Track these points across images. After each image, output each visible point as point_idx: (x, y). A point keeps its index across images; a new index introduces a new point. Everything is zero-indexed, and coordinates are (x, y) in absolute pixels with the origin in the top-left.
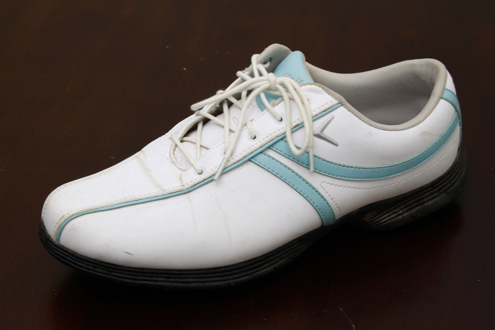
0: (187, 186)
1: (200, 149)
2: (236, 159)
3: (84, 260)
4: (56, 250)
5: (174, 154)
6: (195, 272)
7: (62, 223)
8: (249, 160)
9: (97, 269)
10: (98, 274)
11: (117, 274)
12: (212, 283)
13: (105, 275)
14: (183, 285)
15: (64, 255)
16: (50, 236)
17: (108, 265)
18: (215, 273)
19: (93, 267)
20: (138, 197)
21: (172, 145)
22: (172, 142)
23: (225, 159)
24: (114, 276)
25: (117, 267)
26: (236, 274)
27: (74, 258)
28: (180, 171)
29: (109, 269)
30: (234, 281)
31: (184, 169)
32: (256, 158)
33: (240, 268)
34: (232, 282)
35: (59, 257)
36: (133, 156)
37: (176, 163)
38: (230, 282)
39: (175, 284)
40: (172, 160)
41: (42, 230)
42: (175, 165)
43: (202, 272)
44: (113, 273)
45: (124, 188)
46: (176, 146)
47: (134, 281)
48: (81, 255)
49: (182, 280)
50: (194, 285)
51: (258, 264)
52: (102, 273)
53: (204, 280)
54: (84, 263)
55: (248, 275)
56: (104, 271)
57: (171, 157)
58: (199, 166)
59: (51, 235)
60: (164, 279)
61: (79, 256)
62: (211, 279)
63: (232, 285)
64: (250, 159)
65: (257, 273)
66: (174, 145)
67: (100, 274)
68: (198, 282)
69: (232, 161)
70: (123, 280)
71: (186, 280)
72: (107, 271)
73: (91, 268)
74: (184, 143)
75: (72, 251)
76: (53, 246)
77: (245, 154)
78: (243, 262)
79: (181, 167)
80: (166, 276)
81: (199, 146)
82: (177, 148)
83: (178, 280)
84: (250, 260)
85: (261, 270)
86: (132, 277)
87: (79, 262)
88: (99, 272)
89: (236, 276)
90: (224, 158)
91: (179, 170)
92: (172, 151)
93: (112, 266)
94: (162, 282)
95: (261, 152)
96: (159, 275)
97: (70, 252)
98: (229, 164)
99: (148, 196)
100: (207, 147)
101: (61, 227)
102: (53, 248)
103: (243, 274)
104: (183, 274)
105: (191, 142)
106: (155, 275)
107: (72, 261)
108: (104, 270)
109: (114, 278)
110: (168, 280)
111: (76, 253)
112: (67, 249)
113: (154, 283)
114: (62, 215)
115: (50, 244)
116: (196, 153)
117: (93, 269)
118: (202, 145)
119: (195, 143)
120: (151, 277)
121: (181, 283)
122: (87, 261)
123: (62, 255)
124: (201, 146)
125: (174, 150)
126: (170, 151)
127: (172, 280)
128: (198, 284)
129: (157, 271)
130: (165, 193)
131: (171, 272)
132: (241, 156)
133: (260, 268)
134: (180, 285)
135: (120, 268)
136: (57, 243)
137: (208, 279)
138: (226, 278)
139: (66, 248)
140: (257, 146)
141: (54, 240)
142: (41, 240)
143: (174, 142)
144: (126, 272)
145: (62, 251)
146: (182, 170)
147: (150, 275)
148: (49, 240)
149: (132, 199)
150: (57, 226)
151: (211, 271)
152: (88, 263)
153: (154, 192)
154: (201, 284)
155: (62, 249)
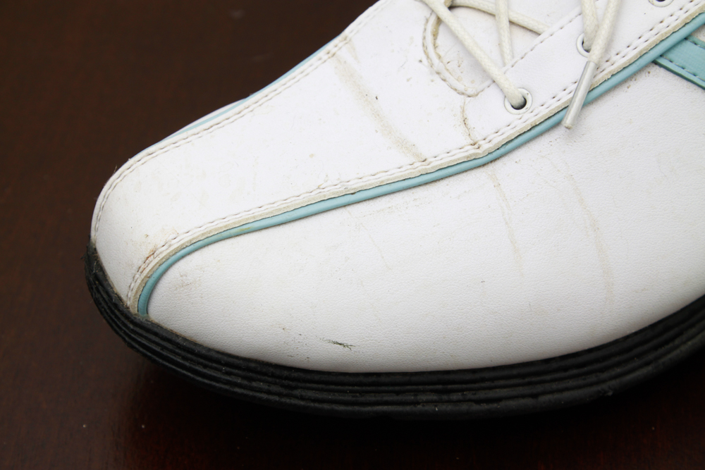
0: (486, 146)
1: (511, 32)
2: (620, 62)
3: (218, 361)
4: (141, 335)
5: (435, 47)
6: (515, 372)
7: (153, 271)
8: (655, 62)
9: (254, 384)
10: (258, 395)
11: (310, 394)
12: (557, 396)
13: (277, 398)
14: (485, 407)
15: (164, 348)
16: (120, 299)
17: (286, 373)
18: (566, 369)
19: (244, 378)
20: (355, 185)
21: (427, 21)
22: (427, 13)
23: (592, 65)
24: (302, 398)
25: (309, 377)
26: (618, 364)
27: (189, 356)
28: (460, 99)
29: (286, 382)
30: (614, 383)
31: (470, 92)
32: (671, 55)
33: (629, 349)
34: (609, 387)
35: (149, 354)
36: (321, 53)
37: (447, 75)
38: (604, 386)
39: (464, 407)
40: (432, 66)
41: (96, 277)
42: (444, 80)
43: (532, 369)
44: (297, 392)
45: (312, 156)
46: (439, 21)
47: (357, 408)
48: (210, 350)
49: (482, 395)
50: (512, 404)
51: (671, 333)
52: (269, 392)
53: (539, 388)
54: (220, 370)
55: (647, 364)
56: (274, 388)
57: (428, 57)
58: (514, 85)
59: (123, 296)
60: (434, 397)
61: (204, 352)
62: (554, 386)
63: (610, 393)
64: (657, 60)
65: (669, 356)
66: (433, 20)
67: (265, 396)
68: (523, 396)
69: (610, 69)
70: (326, 406)
71: (491, 394)
72: (283, 386)
73: (239, 381)
74: (458, 12)
75: (185, 339)
76: (131, 327)
77: (642, 46)
78: (636, 334)
79: (461, 87)
80: (440, 387)
81: (505, 24)
82: (441, 28)
83: (469, 395)
84: (653, 326)
85: (677, 347)
86: (348, 398)
87: (205, 366)
88: (260, 391)
89: (618, 370)
90: (588, 63)
91: (454, 93)
92: (430, 38)
93: (295, 375)
94: (429, 405)
95: (686, 39)
96: (421, 387)
97: (179, 341)
98: (601, 77)
99: (384, 178)
100: (535, 28)
101: (151, 281)
102: (133, 331)
103: (637, 362)
104: (483, 380)
105: (479, 10)
106: (409, 387)
107: (187, 364)
108: (275, 384)
109: (302, 403)
110: (445, 397)
111: (195, 344)
112: (171, 333)
113: (408, 408)
114: (151, 247)
115: (123, 319)
116: (500, 45)
117: (245, 382)
118: (515, 19)
119: (492, 15)
120: (398, 393)
121: (478, 402)
122: (227, 364)
123: (158, 349)
124: (511, 23)
125: (435, 35)
126: (424, 38)
127: (455, 397)
128: (522, 402)
129: (414, 379)
130: (429, 168)
131: (452, 377)
132: (632, 54)
133: (677, 342)
134: (475, 407)
135: (317, 377)
136: (141, 317)
137: (547, 387)
138: (593, 378)
139: (166, 330)
140: (673, 23)
141: (134, 310)
142: (97, 302)
143: (433, 11)
144: (332, 387)
145: (157, 340)
146: (463, 94)
147: (397, 388)
148: (119, 310)
149: (340, 189)
150: (140, 278)
151: (554, 365)
152: (228, 369)
153: (396, 165)
154: (529, 402)
155: (156, 334)
